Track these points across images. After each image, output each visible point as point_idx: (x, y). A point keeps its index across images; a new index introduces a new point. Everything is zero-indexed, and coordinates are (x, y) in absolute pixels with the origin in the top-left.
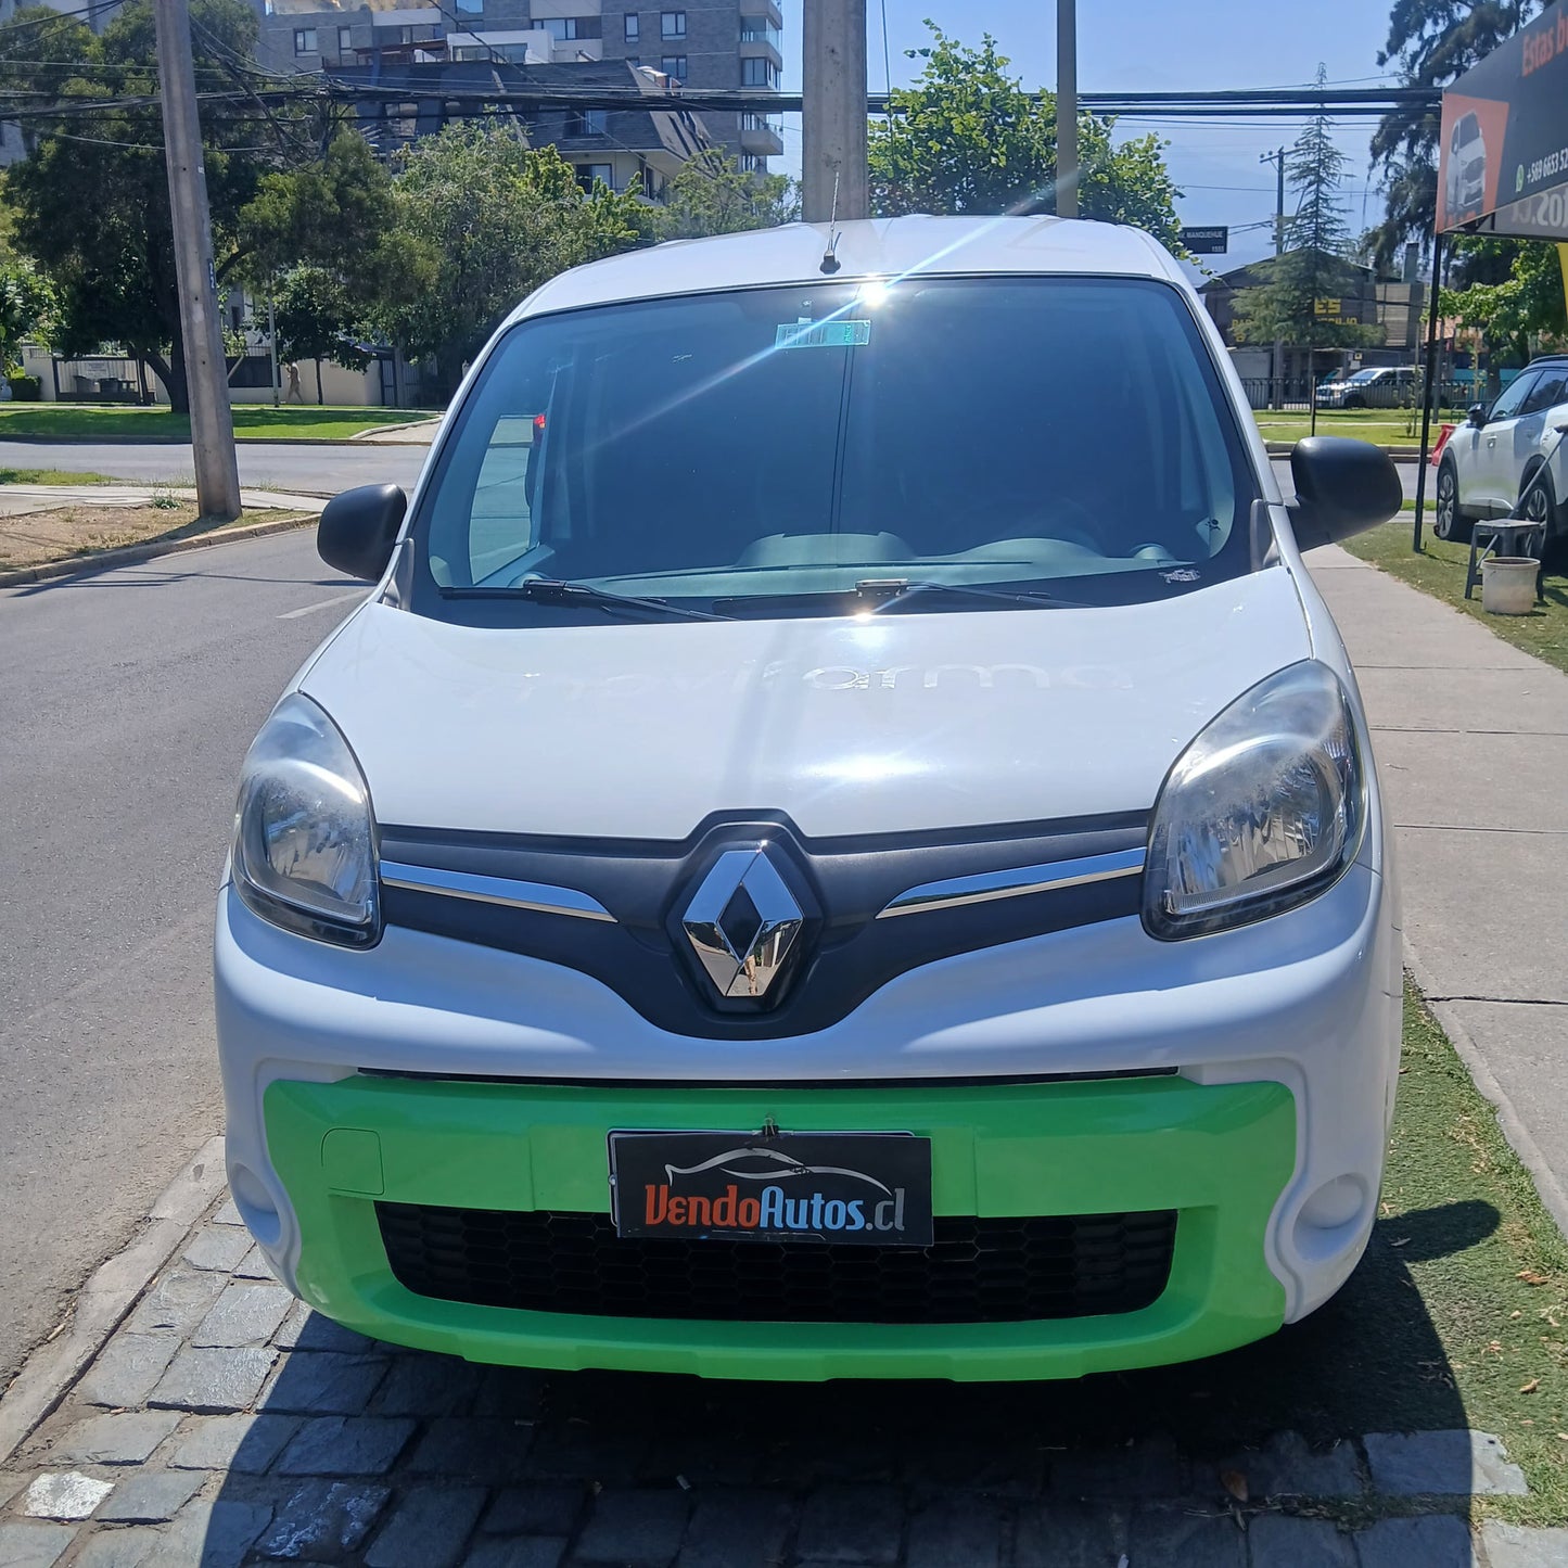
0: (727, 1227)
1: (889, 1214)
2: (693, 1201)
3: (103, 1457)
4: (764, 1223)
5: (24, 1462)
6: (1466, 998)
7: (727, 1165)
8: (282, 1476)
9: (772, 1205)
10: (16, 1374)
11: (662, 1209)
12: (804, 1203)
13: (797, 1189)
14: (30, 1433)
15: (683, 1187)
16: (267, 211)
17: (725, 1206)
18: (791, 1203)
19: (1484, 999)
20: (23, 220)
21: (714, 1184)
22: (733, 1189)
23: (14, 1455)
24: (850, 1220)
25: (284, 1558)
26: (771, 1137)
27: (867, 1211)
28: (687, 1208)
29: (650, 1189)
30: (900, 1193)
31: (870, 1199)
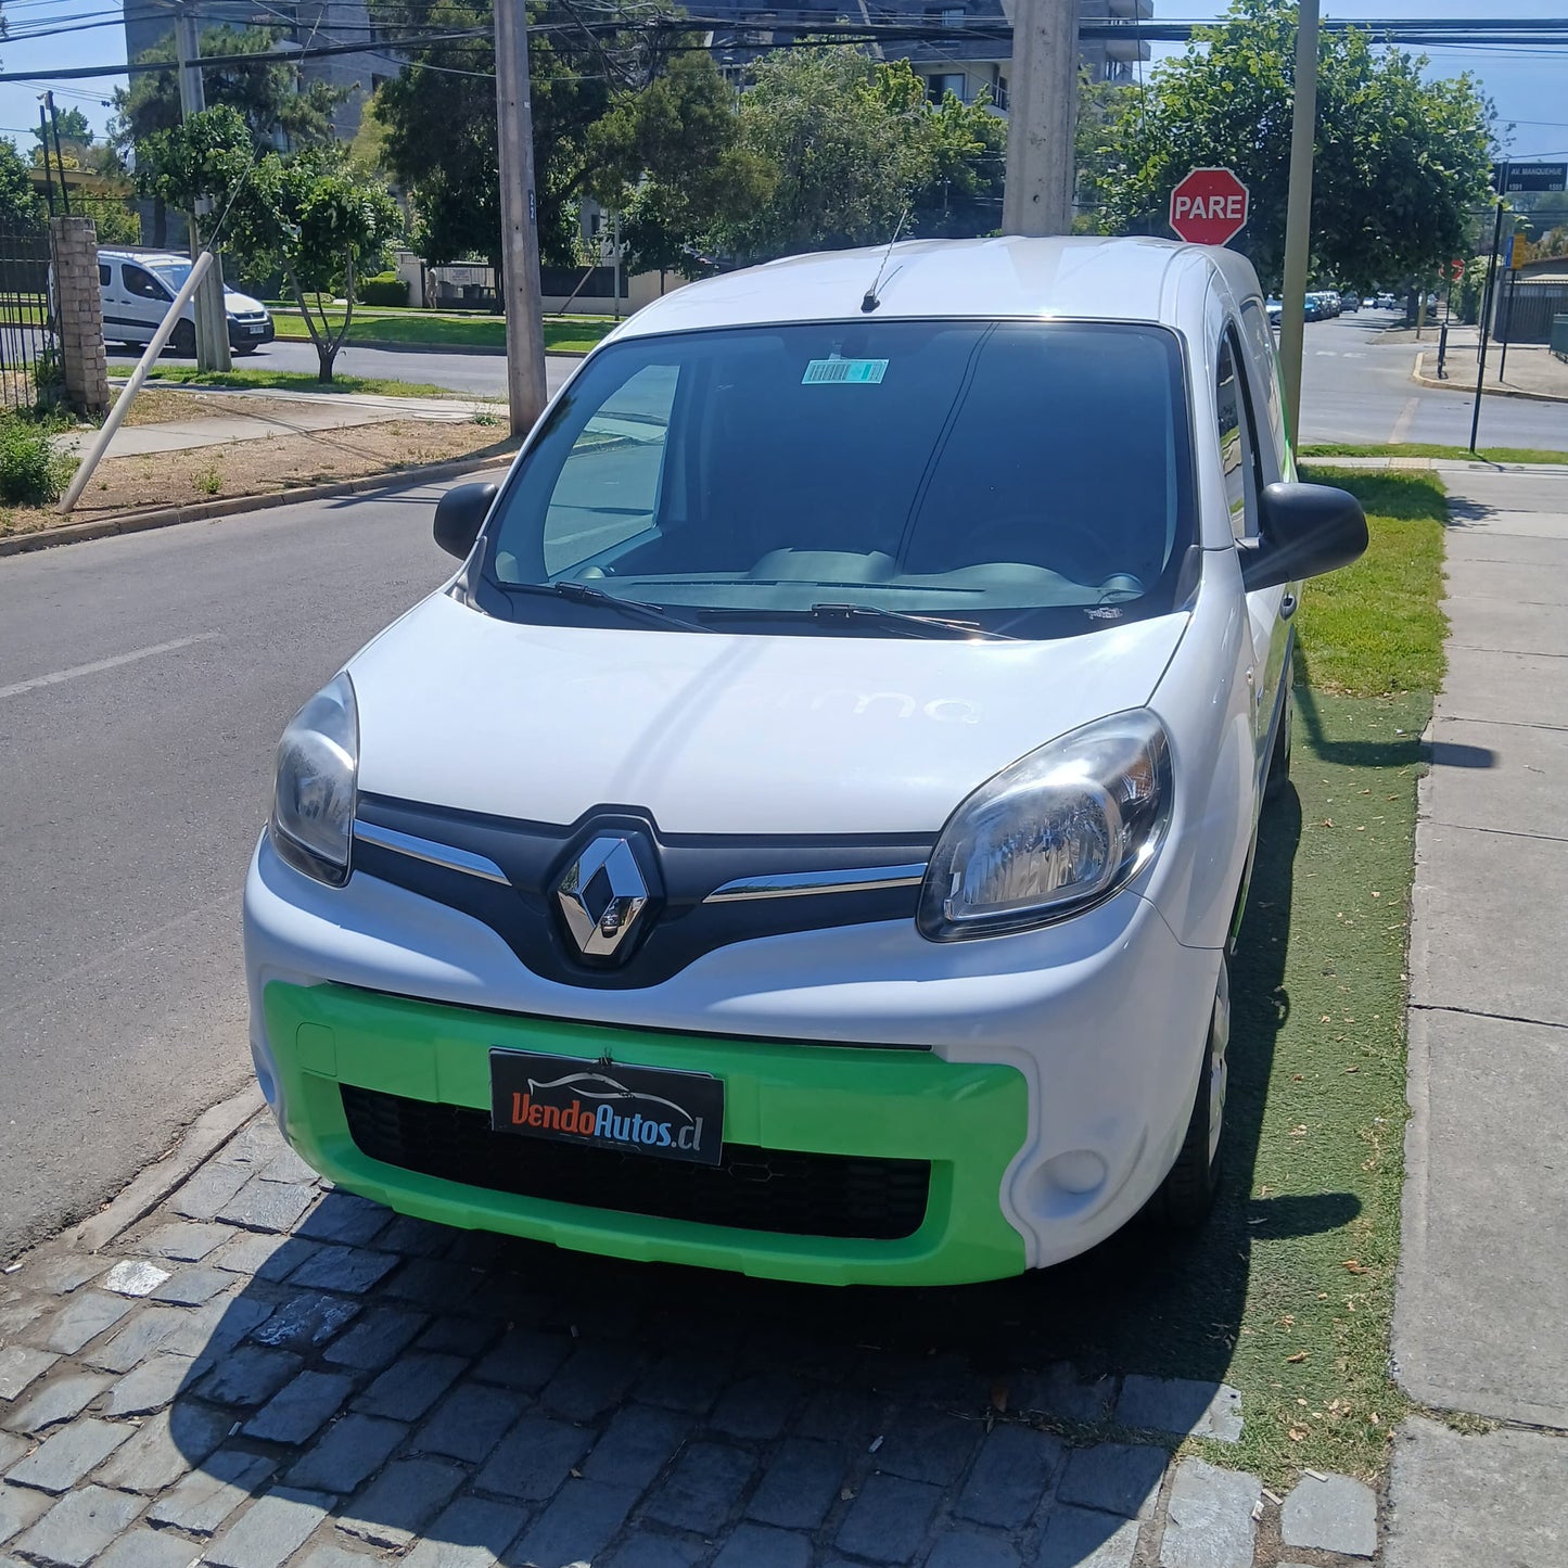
0: (571, 1132)
1: (690, 1136)
2: (548, 1109)
3: (171, 1254)
4: (597, 1133)
5: (116, 1250)
6: (1449, 1009)
7: (574, 1084)
8: (292, 1286)
9: (604, 1119)
10: (128, 1184)
11: (525, 1112)
12: (627, 1120)
13: (624, 1109)
14: (125, 1229)
15: (541, 1097)
16: (613, 129)
17: (570, 1115)
18: (618, 1119)
19: (1467, 1011)
20: (394, 136)
21: (562, 1098)
22: (576, 1103)
23: (110, 1244)
24: (660, 1138)
25: (268, 1345)
26: (606, 1066)
27: (674, 1134)
28: (543, 1114)
29: (517, 1096)
30: (699, 1121)
31: (676, 1123)
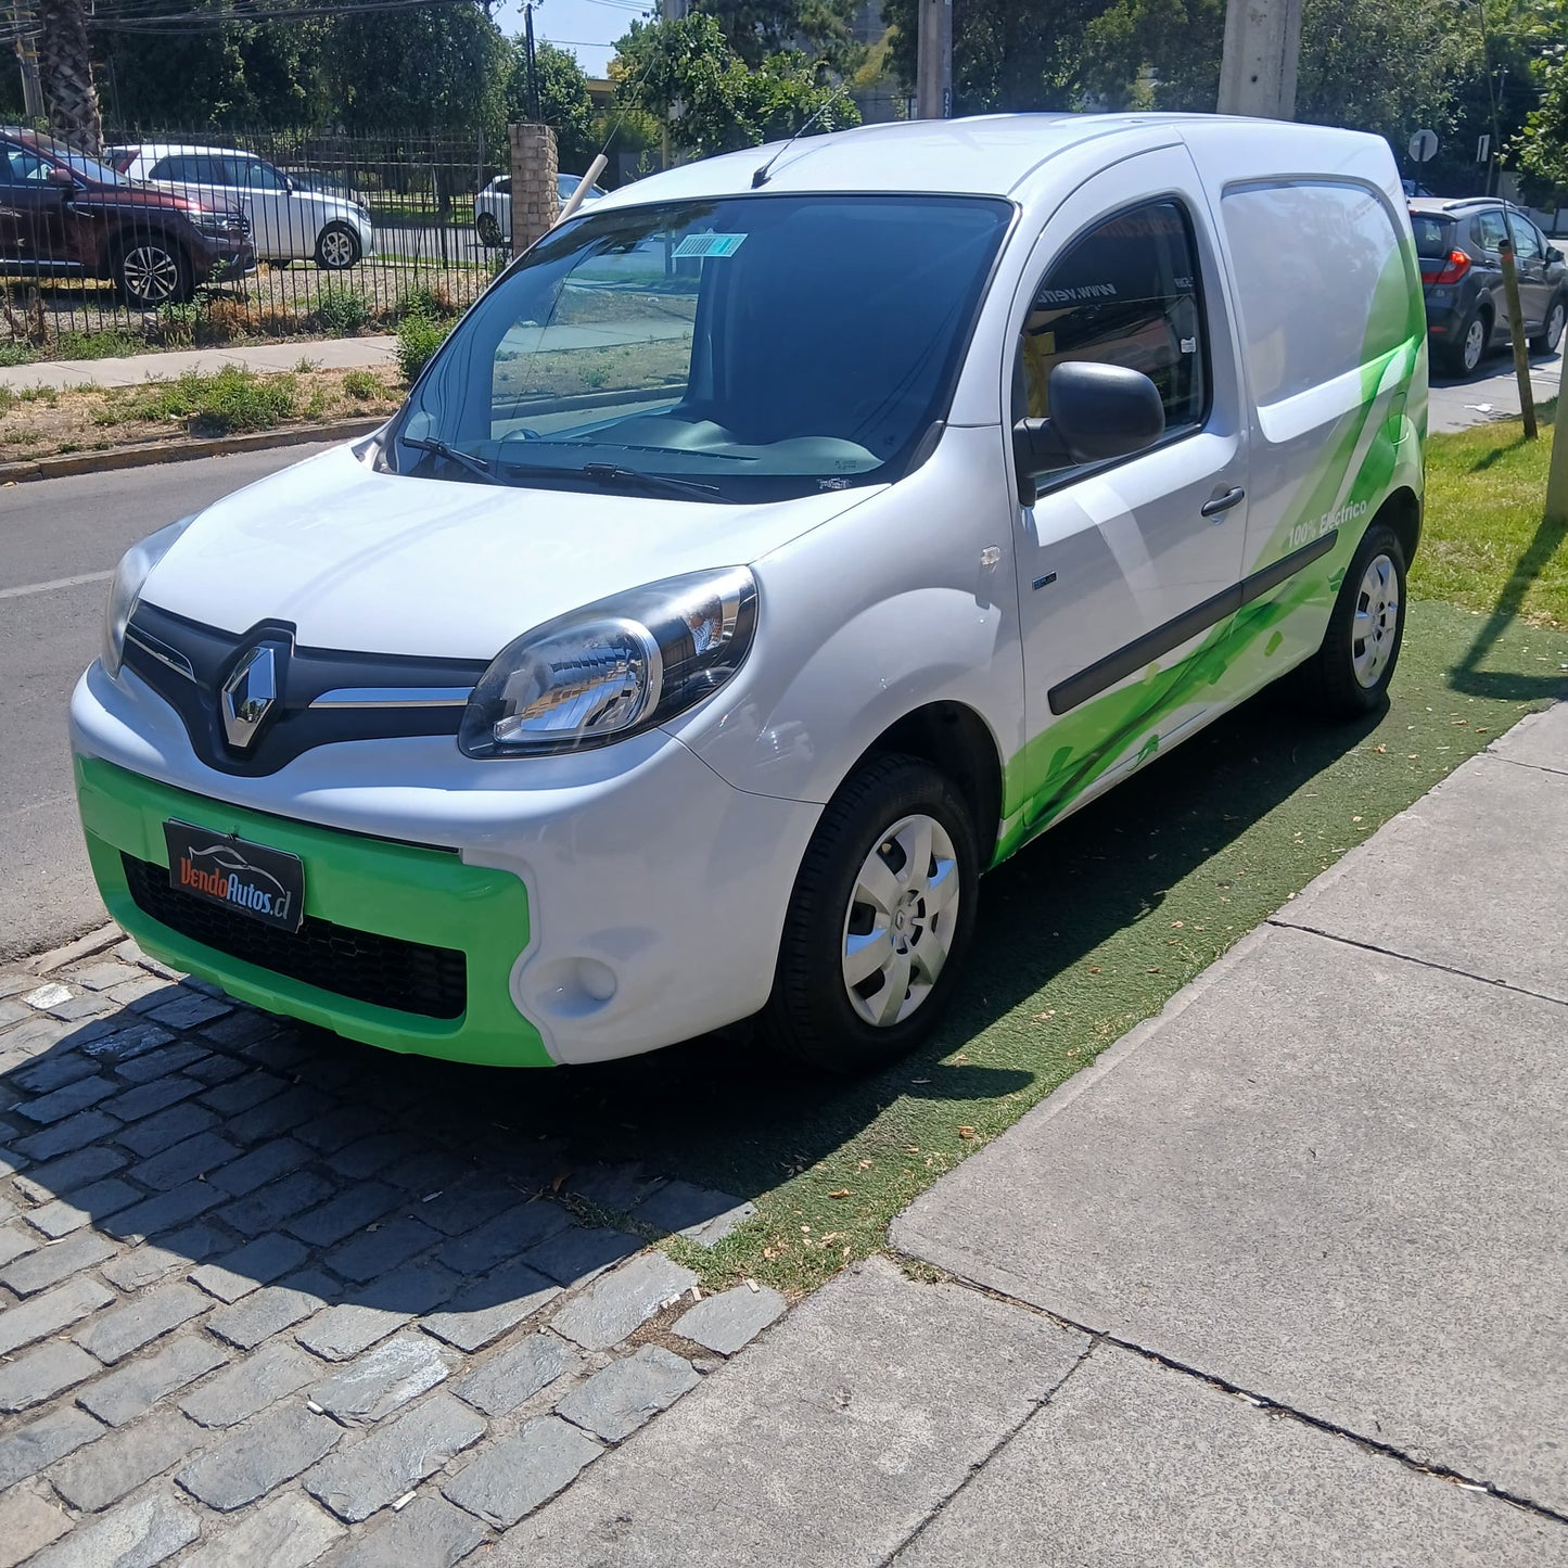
0: (213, 895)
1: (281, 909)
2: (202, 873)
3: (86, 983)
4: (228, 898)
5: (56, 976)
6: (1305, 929)
7: (216, 854)
9: (233, 887)
10: (97, 929)
11: (189, 877)
12: (246, 888)
13: (246, 878)
14: (72, 961)
15: (199, 863)
17: (214, 880)
18: (240, 886)
19: (1323, 934)
21: (206, 864)
22: (217, 870)
23: (54, 971)
24: (264, 907)
25: (88, 1055)
26: (233, 841)
27: (272, 902)
28: (198, 877)
29: (183, 860)
30: (289, 893)
31: (276, 894)
